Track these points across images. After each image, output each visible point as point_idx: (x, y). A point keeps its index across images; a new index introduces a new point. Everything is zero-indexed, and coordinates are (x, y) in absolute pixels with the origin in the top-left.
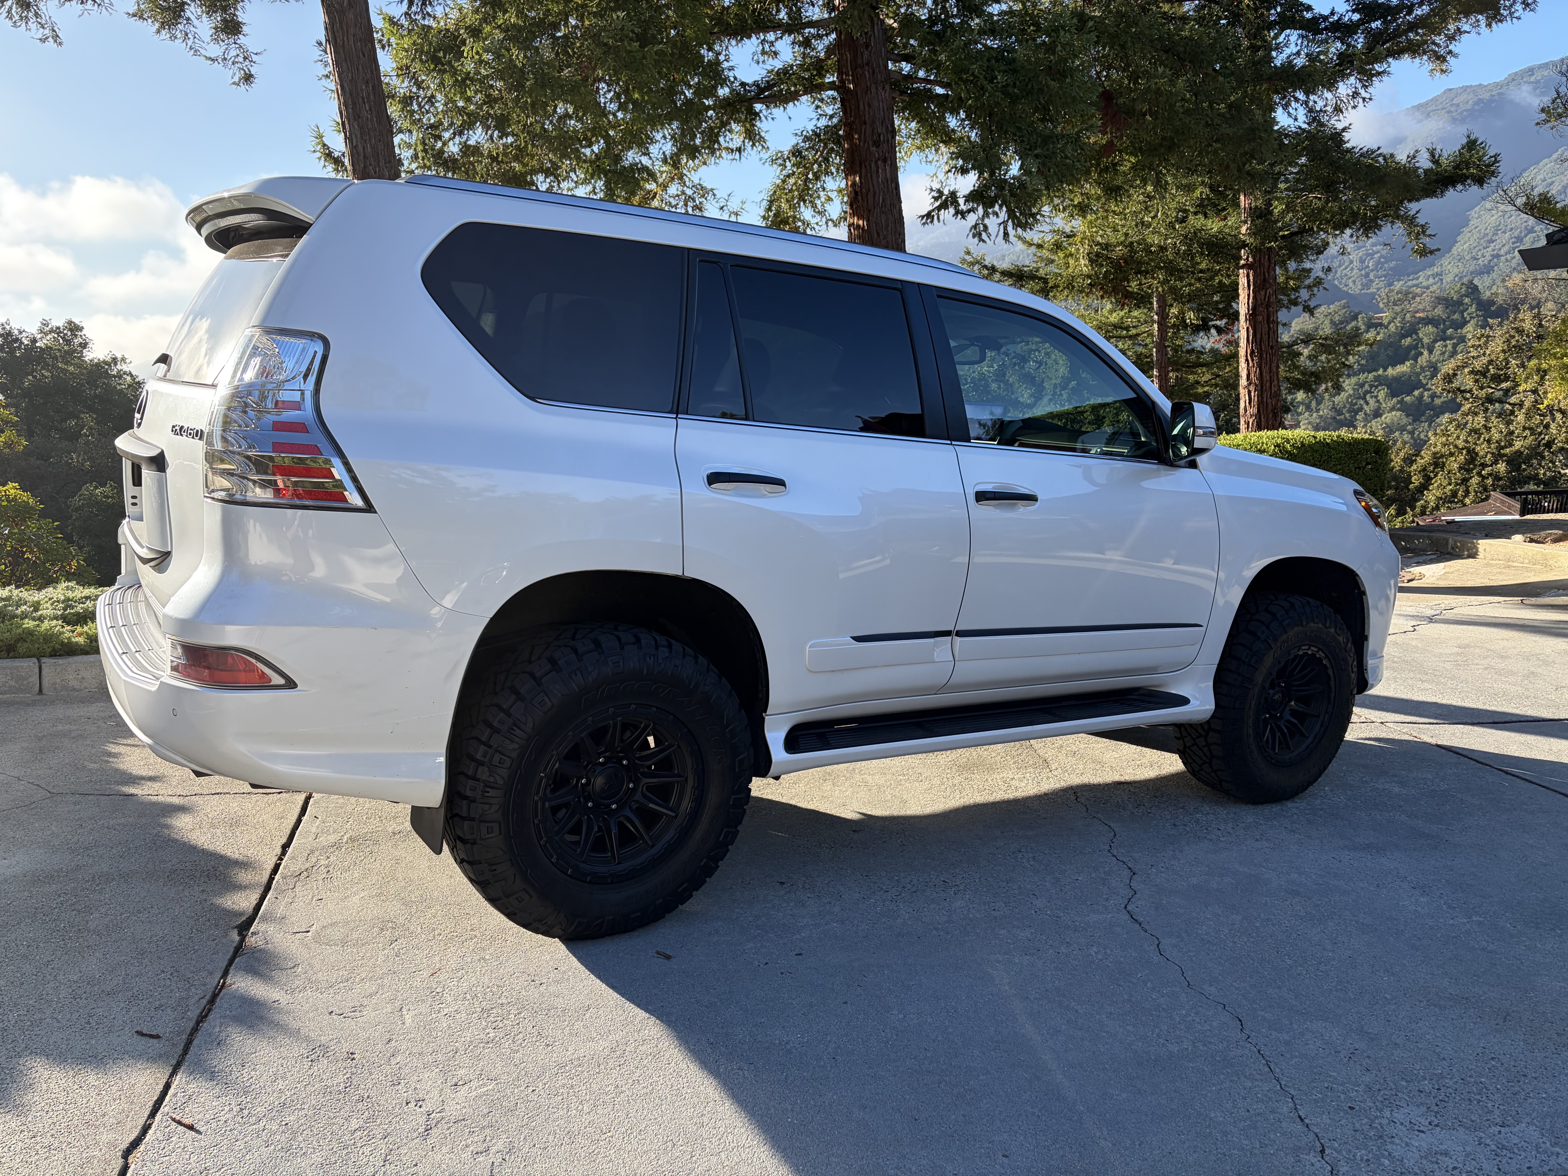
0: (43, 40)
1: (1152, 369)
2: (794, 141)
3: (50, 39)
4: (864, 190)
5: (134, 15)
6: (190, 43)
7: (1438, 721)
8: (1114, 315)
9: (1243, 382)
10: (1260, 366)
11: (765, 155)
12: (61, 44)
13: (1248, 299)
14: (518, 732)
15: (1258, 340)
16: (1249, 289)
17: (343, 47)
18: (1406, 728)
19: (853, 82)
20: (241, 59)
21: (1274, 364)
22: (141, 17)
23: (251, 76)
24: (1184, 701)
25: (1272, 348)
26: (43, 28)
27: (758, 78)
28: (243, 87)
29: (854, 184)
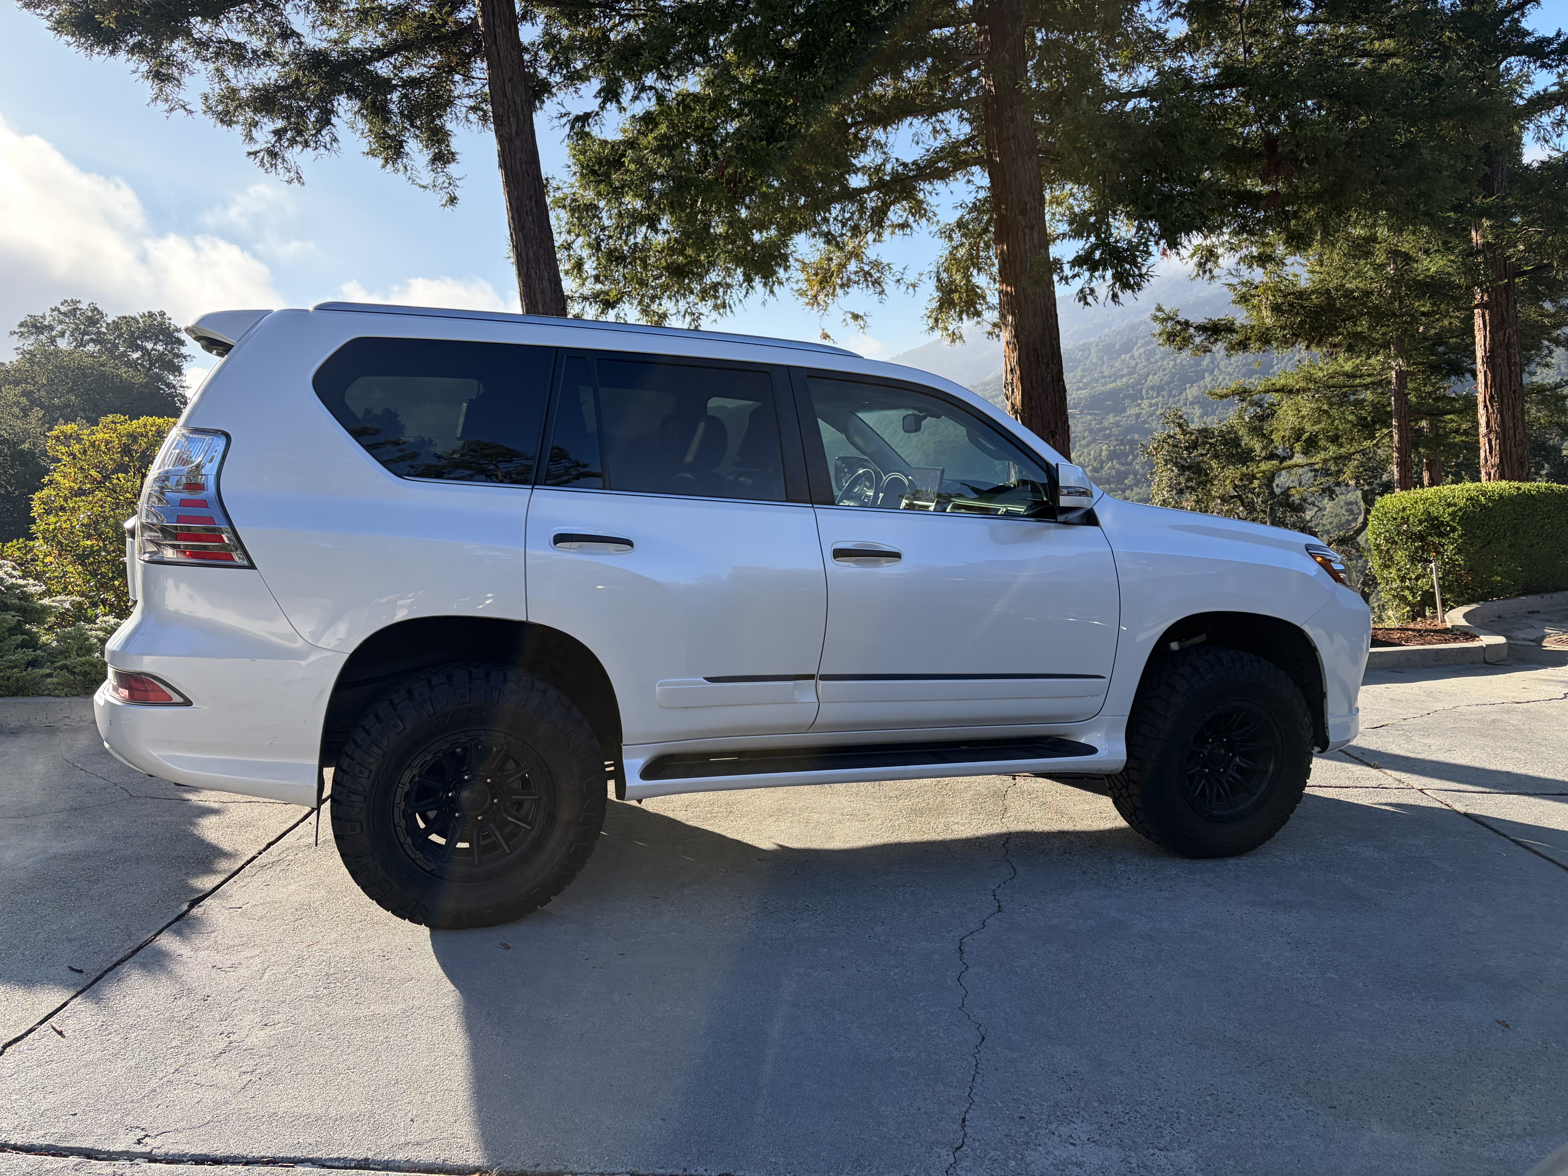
0: (290, 182)
1: (1391, 418)
2: (959, 213)
3: (295, 181)
4: (1011, 258)
5: (368, 154)
6: (408, 173)
7: (1492, 790)
8: (1350, 363)
9: (1483, 430)
10: (1501, 412)
11: (934, 228)
12: (303, 184)
13: (1485, 341)
14: (375, 749)
15: (1497, 385)
16: (1485, 330)
17: (512, 170)
18: (1442, 796)
19: (999, 155)
20: (446, 185)
21: (1518, 410)
22: (373, 155)
23: (455, 198)
24: (1092, 750)
25: (1514, 392)
26: (290, 172)
27: (916, 157)
28: (449, 208)
29: (1002, 251)
